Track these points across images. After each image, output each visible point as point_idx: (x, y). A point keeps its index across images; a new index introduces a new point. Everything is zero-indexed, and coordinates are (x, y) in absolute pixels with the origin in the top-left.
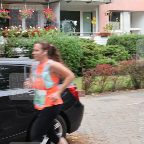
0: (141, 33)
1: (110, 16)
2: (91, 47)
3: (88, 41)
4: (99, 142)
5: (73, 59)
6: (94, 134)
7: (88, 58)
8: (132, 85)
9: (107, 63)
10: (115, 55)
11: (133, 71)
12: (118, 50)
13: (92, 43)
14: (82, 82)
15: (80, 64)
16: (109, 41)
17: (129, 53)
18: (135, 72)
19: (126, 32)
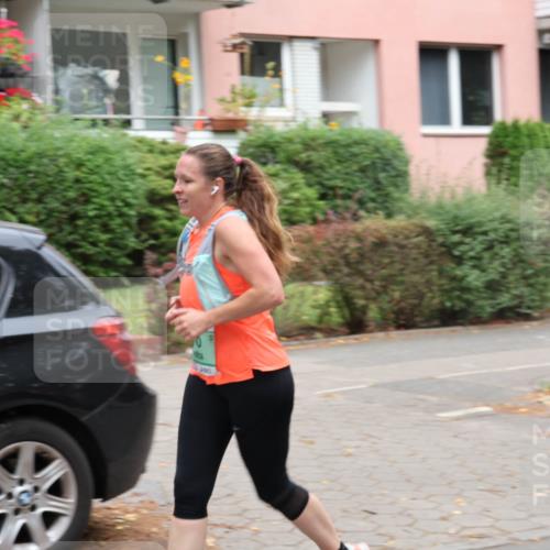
0: (360, 124)
1: (242, 55)
3: (162, 147)
5: (109, 215)
7: (168, 215)
8: (336, 317)
11: (337, 264)
15: (137, 236)
17: (323, 197)
18: (346, 270)
19: (308, 119)
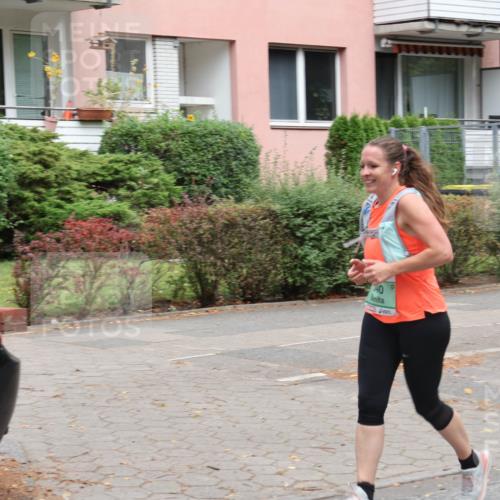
0: (215, 116)
1: (108, 53)
2: (45, 157)
3: (33, 134)
4: (75, 487)
6: (54, 461)
7: (37, 197)
8: (189, 292)
9: (104, 216)
10: (131, 188)
11: (191, 243)
12: (140, 171)
13: (47, 144)
14: (14, 280)
15: (8, 217)
16: (110, 138)
17: (180, 182)
18: (199, 249)
19: (168, 111)
